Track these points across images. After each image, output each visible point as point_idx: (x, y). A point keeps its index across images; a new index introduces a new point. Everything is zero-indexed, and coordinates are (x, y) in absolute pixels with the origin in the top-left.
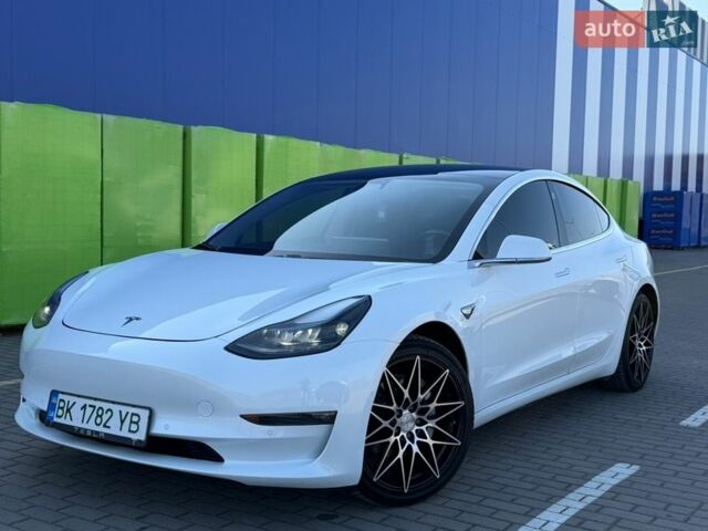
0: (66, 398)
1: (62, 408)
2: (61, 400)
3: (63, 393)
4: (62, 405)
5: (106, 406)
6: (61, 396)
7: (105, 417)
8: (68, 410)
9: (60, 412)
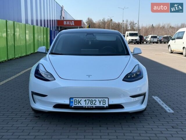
0: (77, 99)
1: (77, 102)
2: (75, 100)
3: (75, 98)
4: (76, 101)
5: (93, 99)
6: (74, 99)
7: (94, 102)
8: (79, 102)
9: (76, 103)
